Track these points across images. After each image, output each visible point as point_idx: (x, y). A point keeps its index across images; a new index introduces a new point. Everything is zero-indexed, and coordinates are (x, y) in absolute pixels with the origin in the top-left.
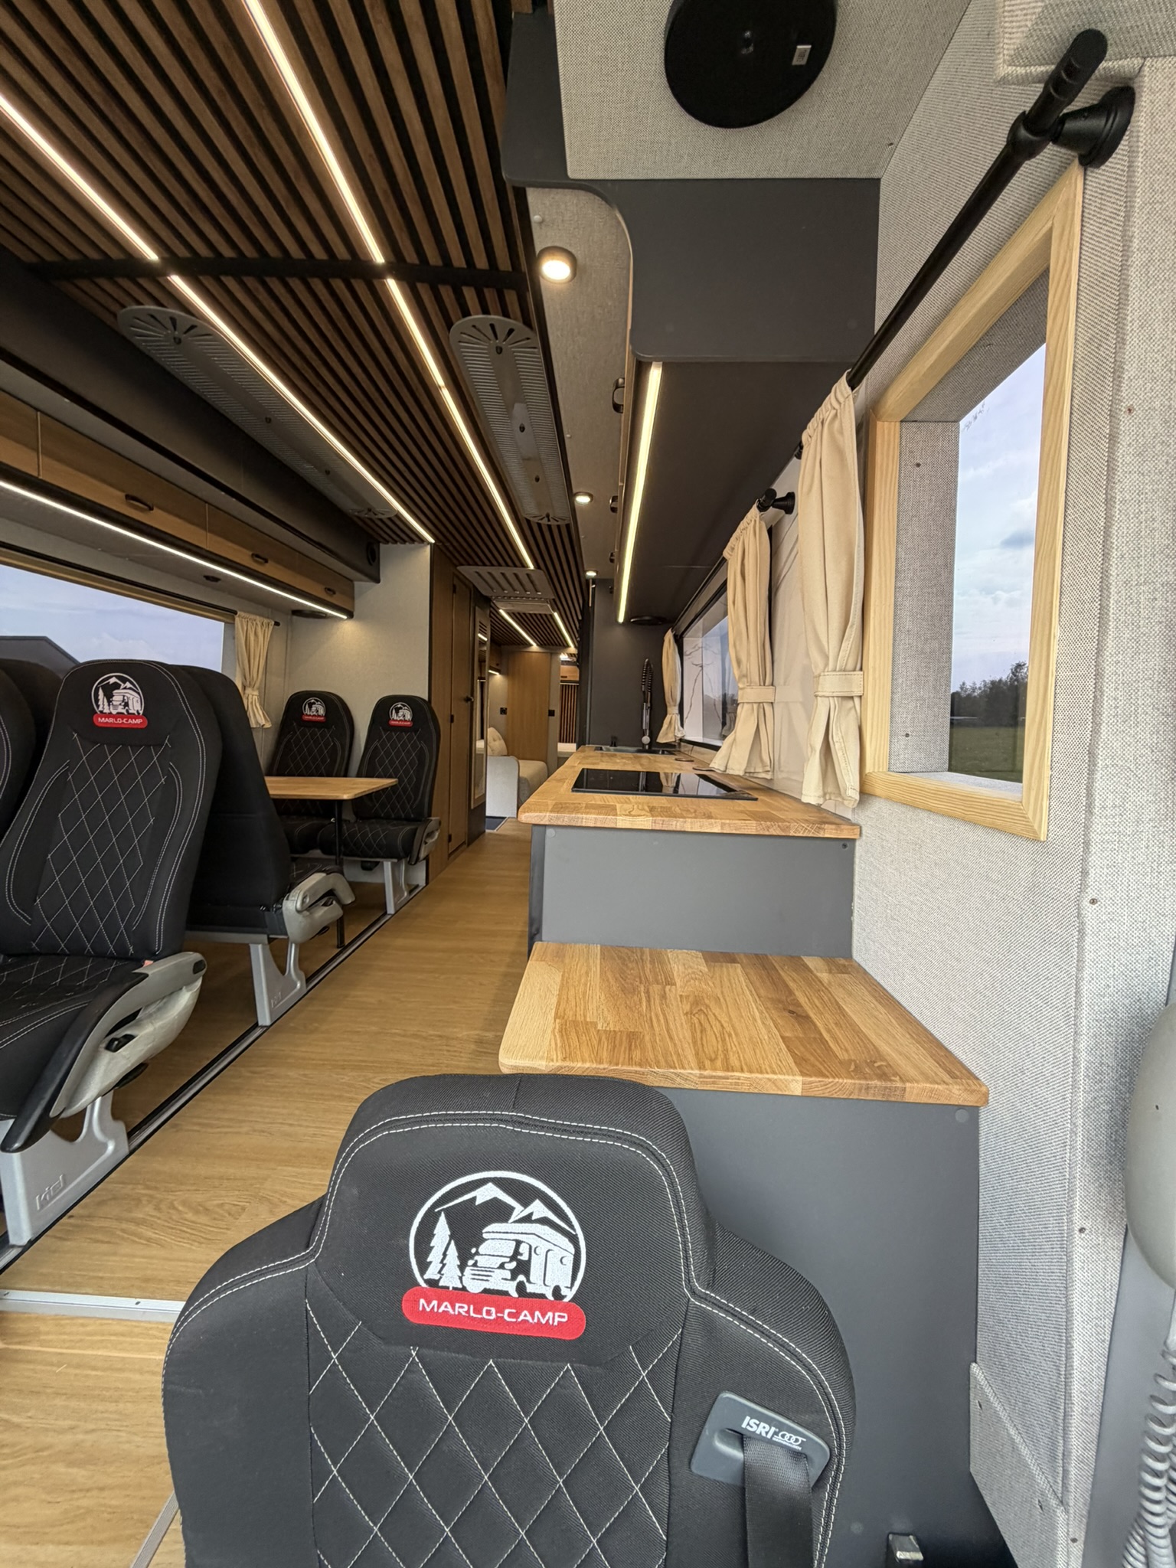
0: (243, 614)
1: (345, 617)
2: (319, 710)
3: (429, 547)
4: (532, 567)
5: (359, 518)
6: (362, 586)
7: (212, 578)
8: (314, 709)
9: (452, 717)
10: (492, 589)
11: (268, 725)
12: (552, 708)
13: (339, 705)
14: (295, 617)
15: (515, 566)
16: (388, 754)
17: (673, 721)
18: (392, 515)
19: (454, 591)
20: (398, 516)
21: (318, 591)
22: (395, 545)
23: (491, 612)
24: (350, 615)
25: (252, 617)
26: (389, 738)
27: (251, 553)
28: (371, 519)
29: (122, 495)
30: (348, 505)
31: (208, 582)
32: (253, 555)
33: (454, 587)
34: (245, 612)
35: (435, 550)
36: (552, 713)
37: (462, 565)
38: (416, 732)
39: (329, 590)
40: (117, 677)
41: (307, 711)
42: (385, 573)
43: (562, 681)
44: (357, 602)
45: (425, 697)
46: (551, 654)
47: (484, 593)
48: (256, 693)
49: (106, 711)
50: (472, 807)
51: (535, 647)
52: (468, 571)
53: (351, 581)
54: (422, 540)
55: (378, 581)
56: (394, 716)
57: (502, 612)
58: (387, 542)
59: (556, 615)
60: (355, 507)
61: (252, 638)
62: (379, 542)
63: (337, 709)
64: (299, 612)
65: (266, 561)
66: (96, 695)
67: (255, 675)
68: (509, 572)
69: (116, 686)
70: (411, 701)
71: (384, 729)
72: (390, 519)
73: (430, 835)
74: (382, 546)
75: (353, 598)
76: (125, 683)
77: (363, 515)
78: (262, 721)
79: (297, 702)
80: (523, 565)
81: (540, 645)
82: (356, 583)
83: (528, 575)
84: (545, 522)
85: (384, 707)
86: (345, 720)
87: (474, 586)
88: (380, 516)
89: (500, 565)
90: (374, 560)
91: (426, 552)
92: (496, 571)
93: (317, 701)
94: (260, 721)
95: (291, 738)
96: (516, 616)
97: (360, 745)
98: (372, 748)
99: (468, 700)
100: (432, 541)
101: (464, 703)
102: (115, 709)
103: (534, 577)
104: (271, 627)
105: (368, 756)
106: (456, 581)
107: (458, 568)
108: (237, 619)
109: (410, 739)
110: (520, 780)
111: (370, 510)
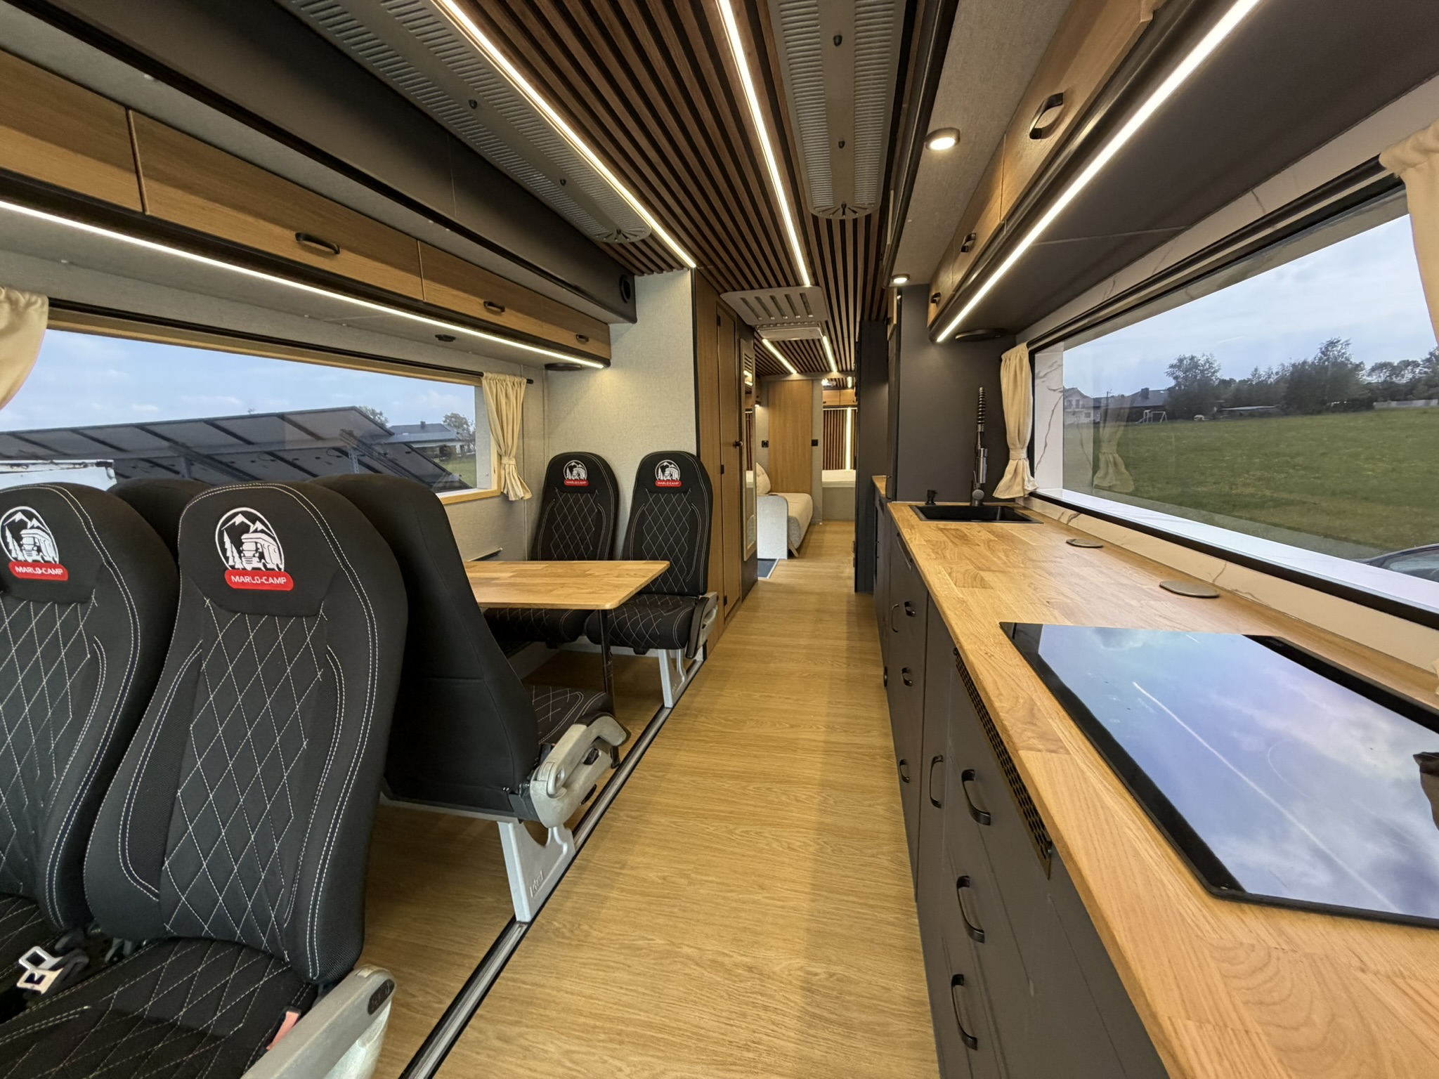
0: (490, 375)
1: (600, 366)
2: (579, 474)
3: (689, 273)
4: (807, 282)
5: (607, 244)
6: (618, 328)
7: (446, 338)
8: (575, 472)
9: (722, 467)
10: (757, 316)
11: (528, 496)
12: (815, 438)
13: (602, 468)
14: (550, 372)
15: (788, 285)
16: (655, 520)
17: (1020, 470)
18: (645, 236)
19: (719, 323)
20: (653, 236)
21: (569, 339)
22: (651, 276)
23: (755, 344)
24: (607, 363)
25: (502, 377)
26: (656, 501)
27: (482, 301)
28: (621, 245)
29: (291, 235)
30: (594, 229)
31: (442, 343)
32: (485, 302)
33: (719, 318)
34: (491, 373)
35: (698, 276)
36: (815, 443)
37: (726, 291)
38: (685, 493)
39: (581, 337)
40: (244, 513)
41: (569, 476)
42: (644, 307)
43: (824, 407)
44: (614, 348)
45: (694, 453)
46: (813, 380)
47: (748, 323)
48: (513, 462)
49: (239, 566)
50: (745, 560)
51: (795, 374)
52: (733, 298)
53: (606, 324)
54: (682, 266)
55: (633, 319)
56: (660, 476)
57: (765, 342)
58: (642, 273)
59: (825, 340)
60: (604, 230)
61: (503, 401)
62: (634, 274)
63: (600, 470)
64: (552, 366)
65: (503, 310)
66: (222, 543)
67: (510, 444)
68: (780, 293)
69: (244, 529)
70: (678, 458)
71: (650, 492)
72: (643, 241)
73: (709, 614)
74: (638, 279)
75: (609, 344)
76: (254, 523)
77: (610, 240)
78: (520, 492)
79: (558, 465)
80: (798, 283)
81: (800, 372)
82: (612, 326)
83: (801, 295)
84: (839, 216)
85: (649, 465)
86: (609, 484)
87: (738, 315)
88: (634, 239)
89: (770, 286)
90: (628, 297)
91: (686, 281)
92: (765, 295)
93: (578, 464)
94: (518, 493)
95: (553, 507)
96: (781, 345)
97: (625, 509)
98: (639, 512)
99: (737, 444)
100: (693, 264)
101: (732, 448)
102: (249, 562)
103: (810, 299)
104: (523, 387)
105: (635, 521)
106: (721, 313)
107: (724, 296)
108: (484, 382)
109: (679, 500)
110: (789, 520)
111: (619, 232)
